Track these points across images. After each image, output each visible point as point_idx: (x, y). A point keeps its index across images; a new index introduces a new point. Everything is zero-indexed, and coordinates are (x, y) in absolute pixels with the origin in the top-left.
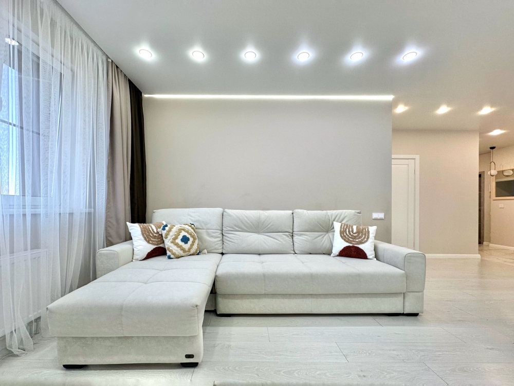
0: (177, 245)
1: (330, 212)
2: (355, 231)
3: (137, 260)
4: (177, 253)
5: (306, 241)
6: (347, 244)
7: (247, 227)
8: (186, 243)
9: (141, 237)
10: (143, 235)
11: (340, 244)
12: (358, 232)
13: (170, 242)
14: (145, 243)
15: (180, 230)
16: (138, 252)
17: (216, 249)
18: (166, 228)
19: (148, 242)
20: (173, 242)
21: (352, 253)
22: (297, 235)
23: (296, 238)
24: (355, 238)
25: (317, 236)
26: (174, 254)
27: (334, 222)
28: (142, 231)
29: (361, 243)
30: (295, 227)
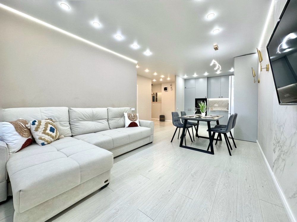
0: (48, 134)
1: (122, 108)
2: (133, 116)
3: (13, 152)
4: (49, 140)
5: (115, 122)
6: (131, 122)
7: (86, 118)
8: (53, 132)
9: (16, 132)
10: (17, 131)
11: (128, 122)
12: (134, 116)
13: (41, 133)
14: (19, 137)
15: (47, 124)
16: (14, 145)
17: (68, 134)
18: (35, 123)
19: (22, 136)
20: (44, 132)
21: (133, 125)
22: (110, 120)
23: (110, 122)
24: (133, 119)
25: (118, 119)
26: (47, 141)
27: (124, 113)
28: (15, 128)
29: (135, 120)
30: (109, 116)
